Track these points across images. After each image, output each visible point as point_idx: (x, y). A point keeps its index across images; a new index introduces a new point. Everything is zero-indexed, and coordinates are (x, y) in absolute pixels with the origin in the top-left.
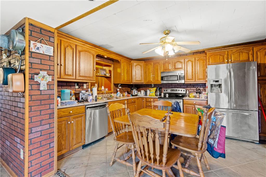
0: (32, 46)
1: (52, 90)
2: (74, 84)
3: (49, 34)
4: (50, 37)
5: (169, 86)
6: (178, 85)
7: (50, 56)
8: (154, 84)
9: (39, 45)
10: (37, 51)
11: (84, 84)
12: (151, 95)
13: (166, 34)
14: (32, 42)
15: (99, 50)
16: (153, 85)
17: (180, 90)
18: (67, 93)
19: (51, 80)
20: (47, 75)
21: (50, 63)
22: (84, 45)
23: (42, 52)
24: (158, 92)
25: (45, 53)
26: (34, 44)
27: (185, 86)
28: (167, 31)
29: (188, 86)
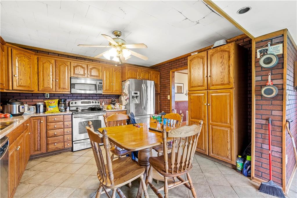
5: (77, 97)
6: (89, 96)
8: (50, 94)
12: (51, 112)
13: (116, 36)
16: (48, 96)
17: (94, 102)
24: (62, 106)
27: (98, 98)
28: (118, 32)
29: (101, 98)
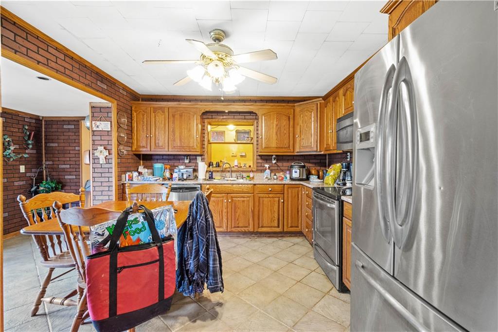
0: (93, 125)
1: (110, 163)
2: (183, 157)
3: (107, 110)
4: (108, 113)
7: (108, 131)
9: (98, 123)
10: (98, 129)
11: (198, 157)
14: (93, 122)
15: (206, 105)
18: (158, 168)
19: (108, 155)
20: (104, 150)
21: (107, 138)
22: (180, 104)
23: (101, 129)
25: (104, 130)
26: (94, 123)
